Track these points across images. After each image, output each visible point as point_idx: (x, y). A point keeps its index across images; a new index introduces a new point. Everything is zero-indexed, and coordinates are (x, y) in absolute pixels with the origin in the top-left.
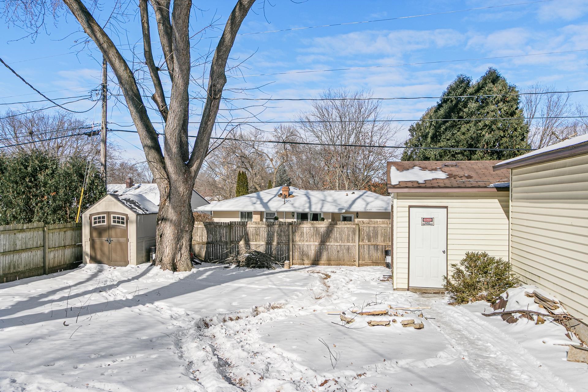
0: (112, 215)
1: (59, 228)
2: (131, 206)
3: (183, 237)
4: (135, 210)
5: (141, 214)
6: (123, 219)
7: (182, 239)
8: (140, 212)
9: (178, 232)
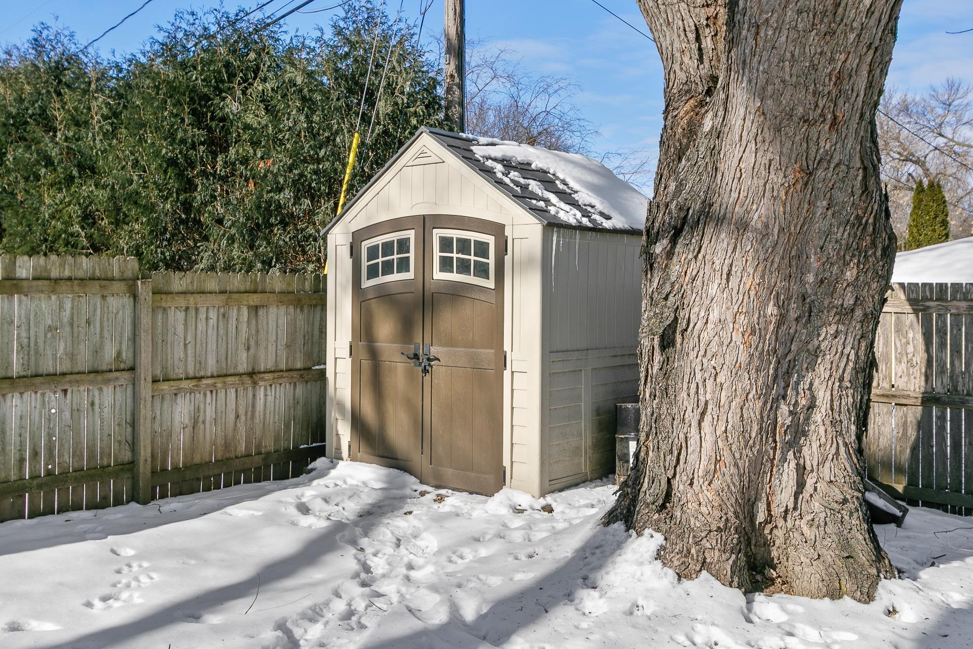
0: (437, 233)
1: (223, 292)
2: (525, 188)
3: (816, 353)
4: (542, 204)
5: (568, 227)
6: (482, 249)
7: (811, 367)
8: (569, 215)
9: (782, 319)
